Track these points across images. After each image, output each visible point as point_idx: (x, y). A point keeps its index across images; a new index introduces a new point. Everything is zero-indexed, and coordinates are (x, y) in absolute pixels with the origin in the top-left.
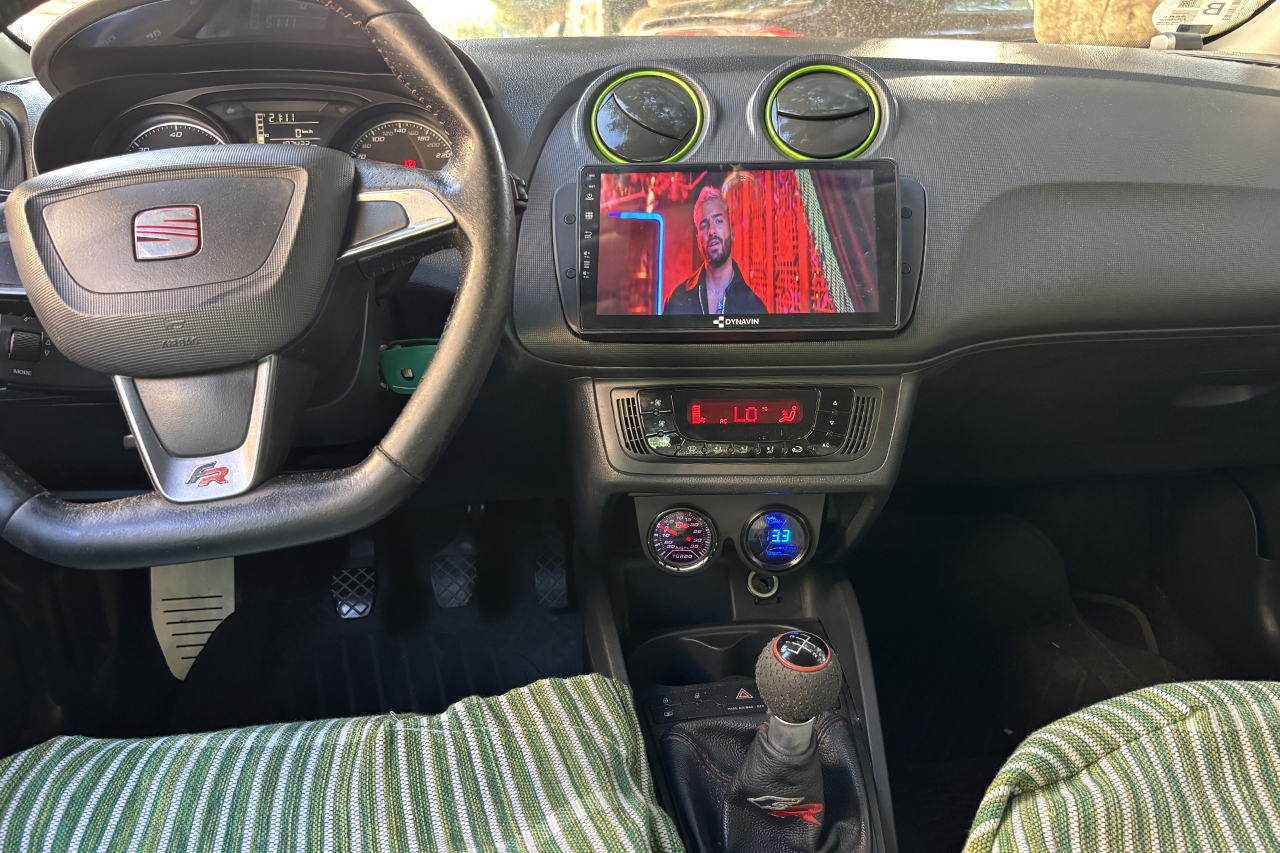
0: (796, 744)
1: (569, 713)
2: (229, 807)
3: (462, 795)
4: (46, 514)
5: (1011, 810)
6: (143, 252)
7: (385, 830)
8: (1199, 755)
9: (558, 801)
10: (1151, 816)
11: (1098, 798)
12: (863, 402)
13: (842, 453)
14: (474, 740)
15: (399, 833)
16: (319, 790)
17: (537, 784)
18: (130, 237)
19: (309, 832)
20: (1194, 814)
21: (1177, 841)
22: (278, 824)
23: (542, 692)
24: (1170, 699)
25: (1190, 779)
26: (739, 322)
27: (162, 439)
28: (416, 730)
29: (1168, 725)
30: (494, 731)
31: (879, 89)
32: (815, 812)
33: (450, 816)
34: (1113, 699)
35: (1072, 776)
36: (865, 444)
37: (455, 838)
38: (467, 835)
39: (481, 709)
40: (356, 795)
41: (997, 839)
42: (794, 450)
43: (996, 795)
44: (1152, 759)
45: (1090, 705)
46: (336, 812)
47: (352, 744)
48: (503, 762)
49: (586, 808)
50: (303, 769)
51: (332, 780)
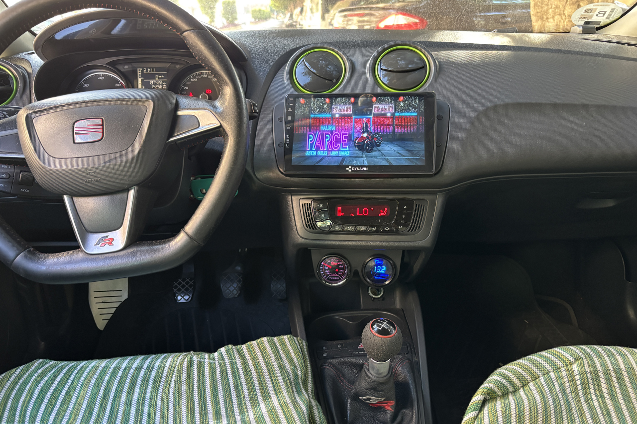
0: (381, 372)
1: (275, 354)
2: (113, 395)
3: (222, 392)
4: (30, 259)
5: (484, 407)
6: (77, 140)
7: (185, 408)
8: (578, 382)
9: (266, 396)
10: (552, 412)
11: (526, 402)
12: (419, 207)
13: (409, 231)
14: (229, 366)
15: (191, 410)
16: (155, 388)
17: (257, 388)
18: (72, 133)
19: (149, 409)
20: (574, 411)
22: (135, 404)
23: (262, 343)
24: (565, 354)
25: (573, 394)
26: (358, 169)
27: (84, 224)
28: (202, 360)
29: (563, 367)
30: (239, 362)
31: (429, 57)
32: (391, 405)
33: (216, 403)
34: (538, 353)
35: (515, 391)
36: (419, 227)
37: (218, 415)
38: (223, 412)
39: (233, 352)
40: (172, 391)
41: (476, 421)
42: (385, 229)
43: (477, 399)
44: (555, 384)
45: (526, 356)
46: (162, 400)
47: (172, 366)
48: (242, 376)
49: (279, 401)
50: (149, 378)
51: (162, 385)
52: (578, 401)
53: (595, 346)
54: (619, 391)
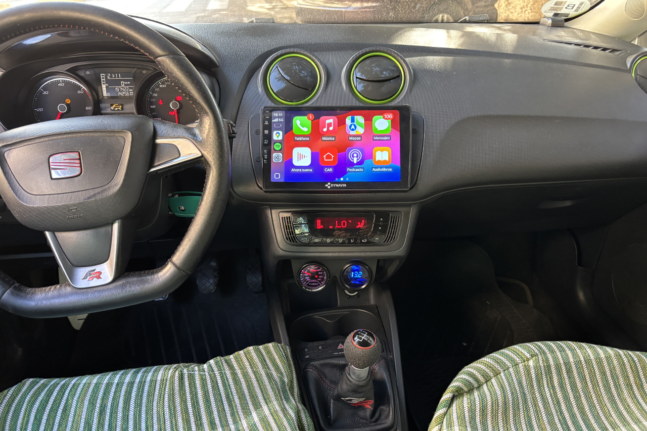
0: (361, 376)
1: (262, 363)
2: (109, 411)
3: (214, 402)
4: (18, 295)
5: (452, 404)
6: (54, 175)
7: (181, 420)
8: (533, 376)
9: (257, 406)
10: (510, 407)
11: (489, 398)
12: (394, 218)
13: (384, 242)
14: (219, 377)
16: (150, 402)
17: (248, 398)
18: (48, 167)
19: (146, 422)
20: (529, 402)
21: (521, 415)
22: (132, 420)
23: (249, 353)
24: (523, 351)
25: (529, 386)
26: (337, 185)
28: (193, 372)
29: (521, 363)
30: (228, 372)
31: (404, 65)
32: (370, 403)
33: (209, 413)
34: (500, 351)
35: (479, 387)
36: (395, 237)
37: (212, 424)
38: (217, 421)
39: (222, 363)
40: (167, 404)
41: (445, 418)
42: (363, 241)
43: (447, 397)
44: (514, 379)
45: (490, 354)
46: (158, 412)
47: (164, 379)
48: (232, 386)
49: (270, 410)
50: (143, 392)
51: (156, 397)
52: (534, 393)
53: (549, 342)
54: (568, 382)
